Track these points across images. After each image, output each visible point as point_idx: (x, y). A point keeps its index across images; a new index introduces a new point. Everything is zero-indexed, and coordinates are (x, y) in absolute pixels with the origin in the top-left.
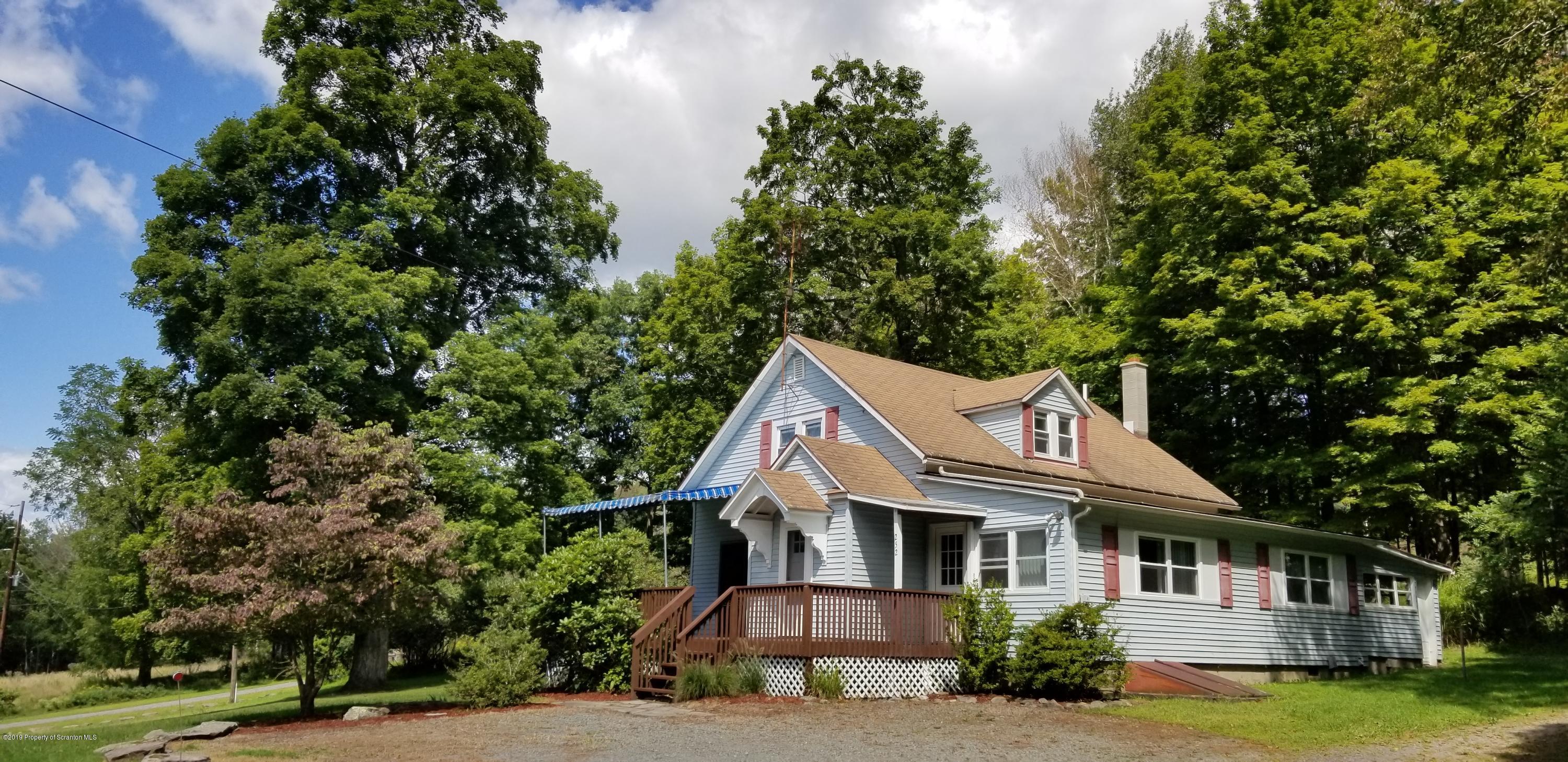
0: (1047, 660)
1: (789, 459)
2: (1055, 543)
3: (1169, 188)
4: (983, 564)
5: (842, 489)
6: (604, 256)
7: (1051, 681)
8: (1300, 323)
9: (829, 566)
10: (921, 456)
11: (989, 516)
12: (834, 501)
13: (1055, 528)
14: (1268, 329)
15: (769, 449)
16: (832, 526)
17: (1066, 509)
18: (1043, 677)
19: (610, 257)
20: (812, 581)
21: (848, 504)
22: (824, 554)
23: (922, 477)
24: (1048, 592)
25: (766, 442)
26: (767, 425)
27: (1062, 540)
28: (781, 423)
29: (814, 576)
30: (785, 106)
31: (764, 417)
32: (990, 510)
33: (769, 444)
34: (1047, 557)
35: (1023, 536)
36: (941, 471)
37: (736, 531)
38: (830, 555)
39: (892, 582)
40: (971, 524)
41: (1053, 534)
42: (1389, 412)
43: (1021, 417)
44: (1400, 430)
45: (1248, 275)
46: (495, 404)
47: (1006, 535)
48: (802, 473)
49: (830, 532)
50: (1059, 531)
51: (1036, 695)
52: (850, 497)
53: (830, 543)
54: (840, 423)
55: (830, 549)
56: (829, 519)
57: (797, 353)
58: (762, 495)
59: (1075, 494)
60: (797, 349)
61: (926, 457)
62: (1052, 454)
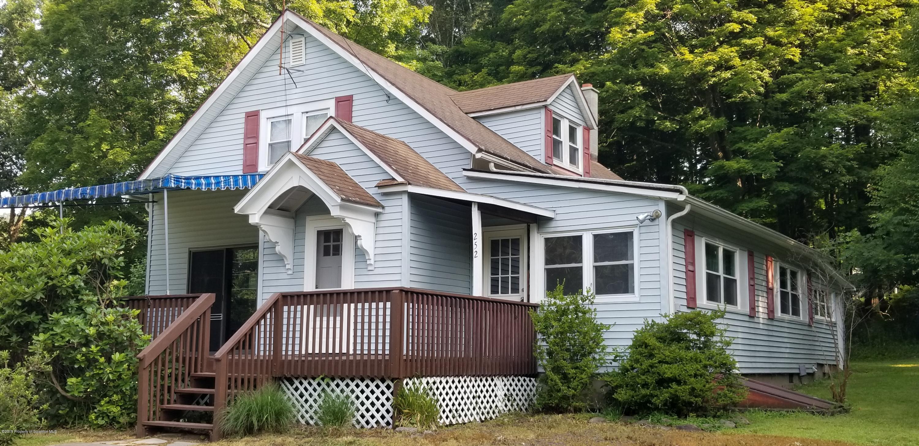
0: (668, 375)
5: (399, 179)
7: (675, 398)
9: (377, 271)
10: (473, 149)
11: (558, 218)
12: (385, 195)
13: (646, 229)
15: (257, 143)
16: (381, 224)
17: (662, 208)
18: (665, 395)
21: (406, 197)
22: (372, 256)
23: (471, 174)
24: (637, 300)
25: (252, 136)
26: (253, 117)
28: (272, 113)
31: (248, 107)
32: (558, 211)
33: (256, 137)
34: (635, 261)
35: (601, 240)
36: (492, 167)
37: (255, 229)
38: (379, 258)
39: (470, 288)
43: (543, 120)
47: (580, 238)
48: (337, 162)
49: (378, 231)
52: (410, 189)
53: (380, 244)
55: (379, 251)
56: (378, 216)
58: (296, 184)
59: (681, 192)
60: (297, 27)
61: (480, 150)
62: (565, 162)
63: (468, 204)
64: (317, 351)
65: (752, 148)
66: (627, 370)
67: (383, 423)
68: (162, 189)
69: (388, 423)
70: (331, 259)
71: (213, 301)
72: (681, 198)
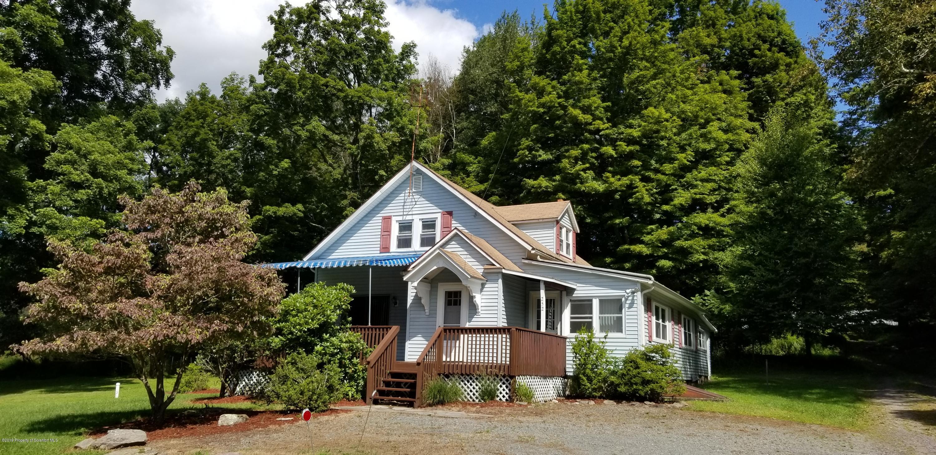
0: (648, 379)
1: (447, 243)
2: (629, 308)
3: (531, 104)
4: (572, 318)
5: (498, 266)
6: (158, 85)
7: (652, 391)
8: (601, 190)
9: (482, 316)
10: (529, 248)
11: (578, 289)
12: (487, 273)
13: (630, 298)
14: (584, 191)
15: (389, 235)
16: (485, 289)
17: (639, 287)
18: (646, 389)
19: (162, 86)
20: (468, 325)
21: (500, 275)
22: (480, 307)
23: (527, 261)
24: (624, 336)
25: (386, 230)
26: (387, 220)
27: (635, 305)
28: (400, 218)
29: (470, 321)
30: (288, 6)
31: (385, 212)
32: (578, 285)
33: (389, 231)
34: (623, 315)
35: (603, 302)
36: (540, 258)
38: (483, 309)
40: (564, 293)
41: (628, 302)
42: (642, 242)
43: (555, 229)
44: (648, 253)
45: (576, 159)
46: (102, 181)
47: (591, 301)
48: (459, 253)
49: (483, 293)
50: (633, 299)
51: (641, 400)
52: (504, 271)
53: (483, 301)
54: (453, 222)
55: (483, 305)
56: (483, 285)
57: (418, 172)
58: (441, 266)
59: (650, 279)
60: (418, 169)
61: (533, 249)
62: (564, 253)
63: (539, 281)
64: (457, 360)
65: (647, 238)
66: (625, 375)
67: (504, 400)
68: (369, 266)
69: (507, 400)
70: (453, 307)
71: (398, 330)
72: (650, 282)
